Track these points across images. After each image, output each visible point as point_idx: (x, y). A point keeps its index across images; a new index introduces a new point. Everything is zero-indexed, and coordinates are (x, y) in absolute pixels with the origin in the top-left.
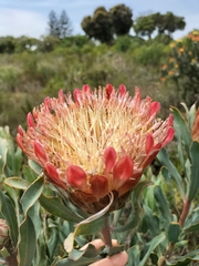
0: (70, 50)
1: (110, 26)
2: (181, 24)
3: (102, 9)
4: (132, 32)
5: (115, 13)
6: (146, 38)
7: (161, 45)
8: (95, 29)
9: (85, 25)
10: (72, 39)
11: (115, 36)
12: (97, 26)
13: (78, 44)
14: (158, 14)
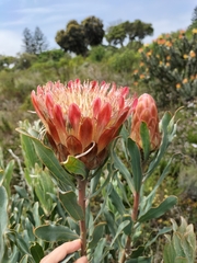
0: (47, 64)
1: (84, 38)
2: (150, 30)
3: (74, 22)
4: (105, 42)
5: (87, 25)
6: (119, 46)
7: (132, 51)
8: (69, 42)
9: (60, 39)
10: (48, 54)
11: (89, 47)
12: (71, 39)
13: (55, 58)
14: (127, 23)
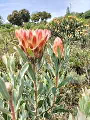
0: (4, 30)
1: (21, 19)
2: (50, 16)
3: (16, 12)
5: (22, 13)
6: (37, 23)
7: (43, 25)
8: (14, 21)
9: (10, 19)
10: (4, 26)
11: (24, 23)
12: (15, 19)
13: (7, 28)
14: (40, 13)
